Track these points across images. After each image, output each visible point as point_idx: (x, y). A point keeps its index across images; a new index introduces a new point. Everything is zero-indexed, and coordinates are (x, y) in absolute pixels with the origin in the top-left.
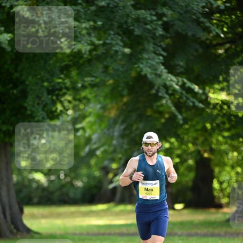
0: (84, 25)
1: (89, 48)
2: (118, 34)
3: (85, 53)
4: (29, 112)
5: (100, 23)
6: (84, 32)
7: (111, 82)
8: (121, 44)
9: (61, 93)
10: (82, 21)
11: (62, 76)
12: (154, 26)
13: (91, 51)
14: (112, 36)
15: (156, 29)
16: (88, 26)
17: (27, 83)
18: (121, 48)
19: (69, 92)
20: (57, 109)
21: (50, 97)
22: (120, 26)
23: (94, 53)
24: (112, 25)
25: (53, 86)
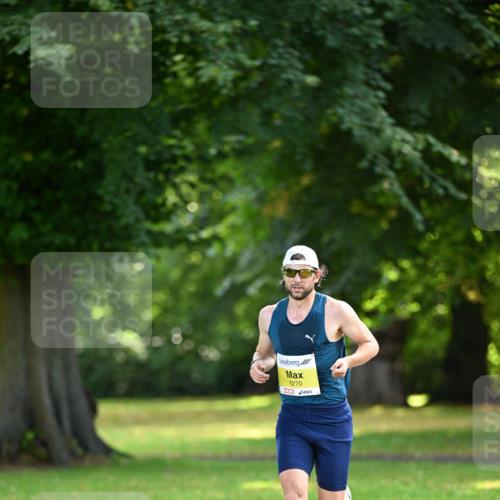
0: (222, 28)
1: (231, 74)
2: (293, 46)
3: (224, 86)
4: (107, 207)
5: (253, 23)
6: (222, 41)
7: (277, 144)
8: (300, 66)
9: (174, 167)
10: (218, 19)
11: (177, 133)
12: (365, 29)
13: (236, 81)
14: (281, 50)
15: (370, 35)
16: (230, 30)
17: (105, 146)
18: (299, 74)
19: (193, 166)
20: (165, 200)
21: (151, 175)
22: (296, 31)
23: (243, 85)
24: (280, 27)
25: (158, 154)
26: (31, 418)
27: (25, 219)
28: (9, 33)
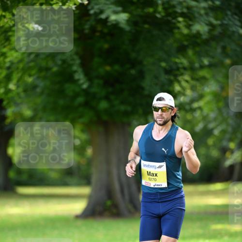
0: (203, 5)
2: (236, 14)
3: (204, 34)
4: (146, 93)
5: (218, 3)
6: (202, 12)
7: (228, 61)
8: (238, 23)
9: (177, 72)
13: (210, 31)
14: (230, 17)
17: (145, 63)
19: (188, 72)
20: (173, 88)
21: (167, 77)
22: (237, 7)
24: (230, 5)
25: (171, 67)
26: (110, 194)
27: (107, 98)
28: (98, 9)
